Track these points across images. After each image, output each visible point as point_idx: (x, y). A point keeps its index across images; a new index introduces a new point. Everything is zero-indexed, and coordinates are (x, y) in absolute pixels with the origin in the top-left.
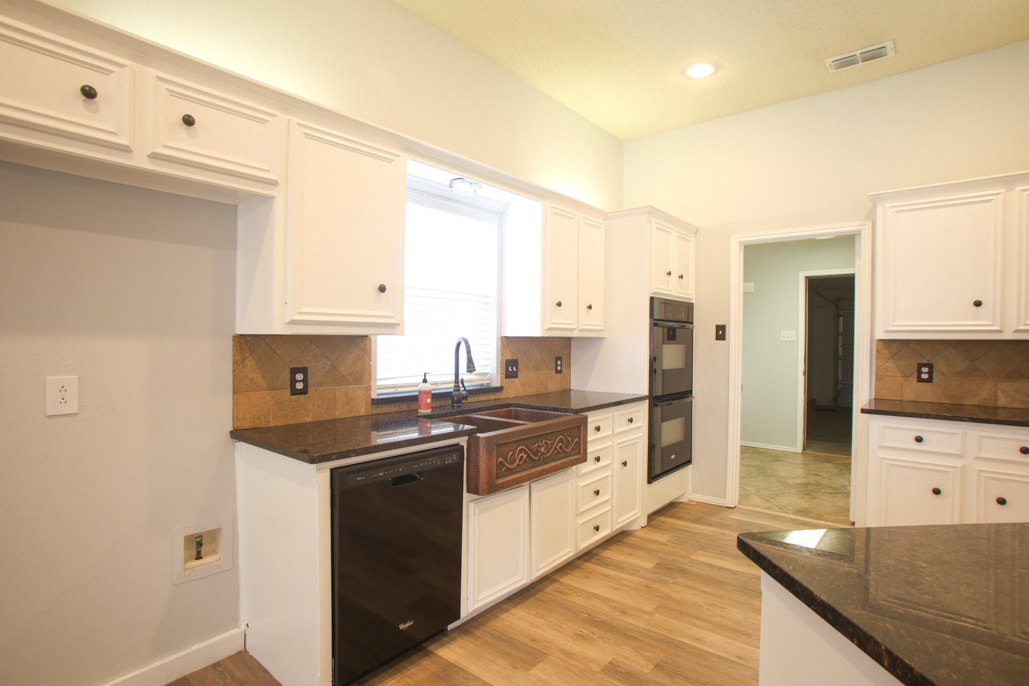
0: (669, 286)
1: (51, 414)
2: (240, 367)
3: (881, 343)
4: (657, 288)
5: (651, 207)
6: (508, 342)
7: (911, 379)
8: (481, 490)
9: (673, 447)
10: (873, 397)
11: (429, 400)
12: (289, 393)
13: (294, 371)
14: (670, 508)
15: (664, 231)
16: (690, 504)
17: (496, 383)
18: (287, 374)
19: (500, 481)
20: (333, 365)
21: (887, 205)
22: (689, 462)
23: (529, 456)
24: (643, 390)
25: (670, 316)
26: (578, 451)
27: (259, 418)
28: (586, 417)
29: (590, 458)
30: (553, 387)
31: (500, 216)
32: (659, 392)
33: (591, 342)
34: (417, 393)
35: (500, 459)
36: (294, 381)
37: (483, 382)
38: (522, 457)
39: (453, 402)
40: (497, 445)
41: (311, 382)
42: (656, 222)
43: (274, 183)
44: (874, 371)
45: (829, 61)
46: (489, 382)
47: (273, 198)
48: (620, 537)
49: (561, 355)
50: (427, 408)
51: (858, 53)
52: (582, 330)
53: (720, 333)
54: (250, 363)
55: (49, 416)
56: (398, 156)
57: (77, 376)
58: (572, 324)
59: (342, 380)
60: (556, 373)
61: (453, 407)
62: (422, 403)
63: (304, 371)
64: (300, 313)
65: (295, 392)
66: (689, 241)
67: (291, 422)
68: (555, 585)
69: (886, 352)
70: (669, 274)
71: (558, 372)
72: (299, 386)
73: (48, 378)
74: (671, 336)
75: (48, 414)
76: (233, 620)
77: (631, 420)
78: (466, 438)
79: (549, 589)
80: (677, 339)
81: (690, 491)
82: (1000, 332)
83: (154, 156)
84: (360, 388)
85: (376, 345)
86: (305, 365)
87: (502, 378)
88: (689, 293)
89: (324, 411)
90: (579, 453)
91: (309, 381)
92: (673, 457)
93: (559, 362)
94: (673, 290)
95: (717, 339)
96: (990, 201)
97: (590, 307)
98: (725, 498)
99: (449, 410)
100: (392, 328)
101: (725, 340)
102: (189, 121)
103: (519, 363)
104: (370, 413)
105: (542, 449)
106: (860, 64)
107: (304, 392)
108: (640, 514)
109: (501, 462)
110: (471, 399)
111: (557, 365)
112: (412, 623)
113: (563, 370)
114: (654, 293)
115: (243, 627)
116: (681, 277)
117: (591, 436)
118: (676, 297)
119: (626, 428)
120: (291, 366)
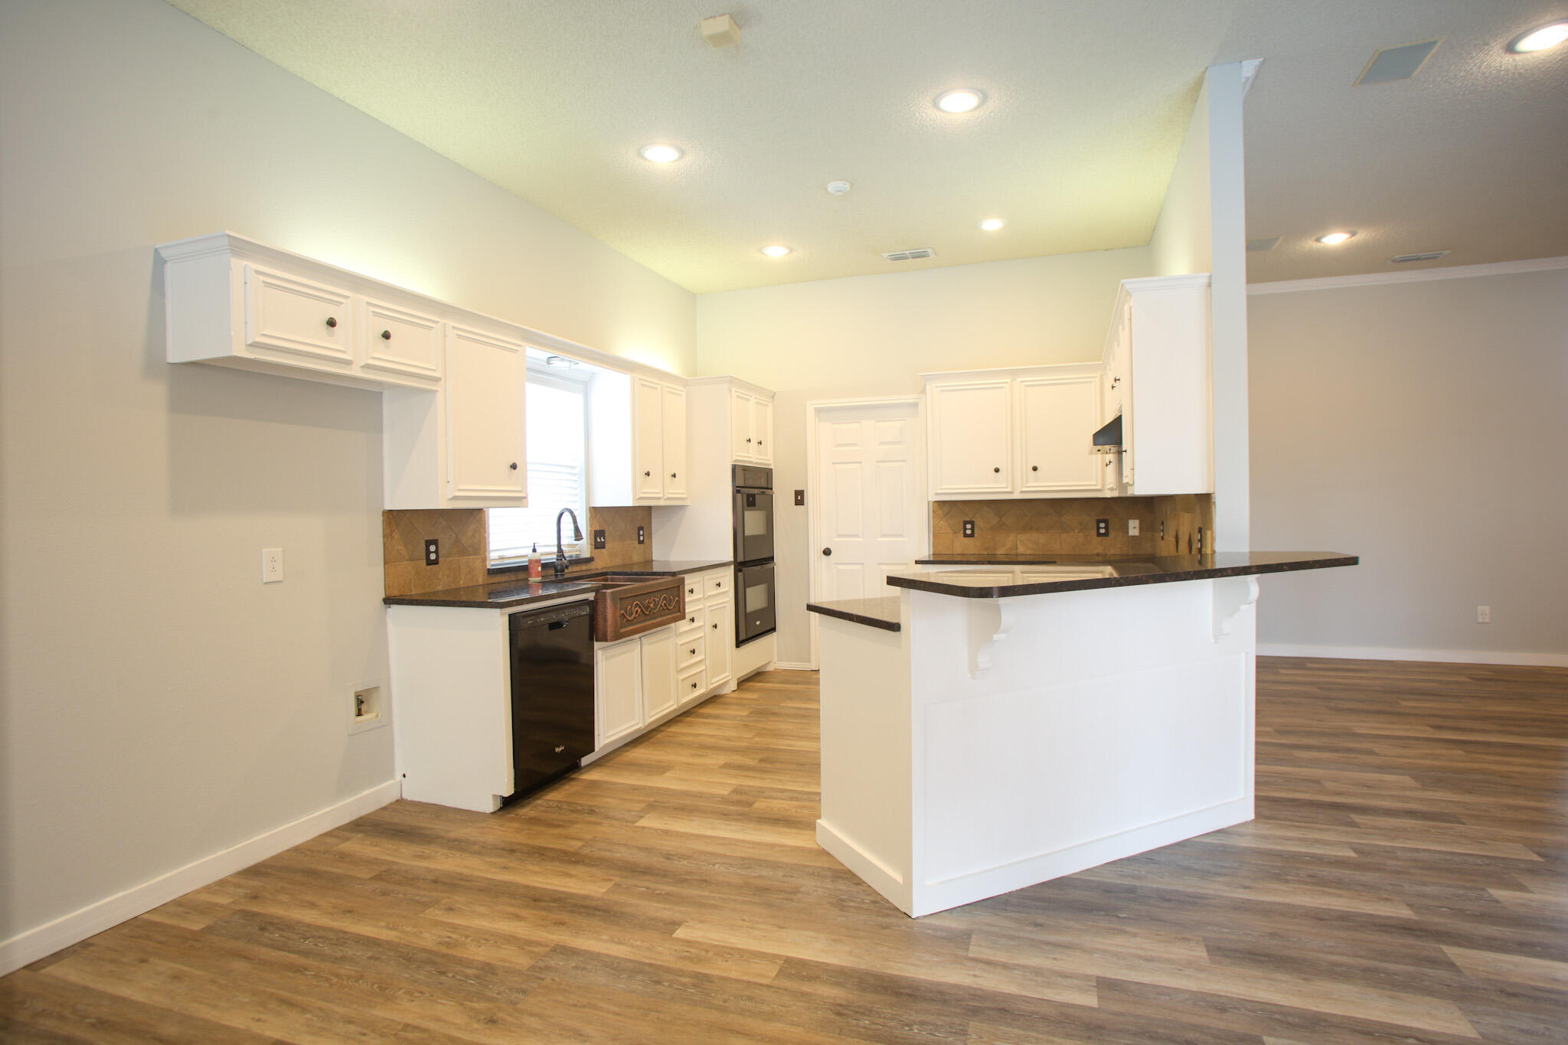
0: (748, 453)
1: (268, 581)
2: (390, 539)
3: (936, 504)
4: (738, 456)
5: (731, 377)
6: (596, 512)
7: (958, 535)
8: (609, 638)
9: (758, 614)
10: (932, 552)
11: (540, 569)
12: (425, 564)
13: (428, 543)
14: (757, 676)
15: (742, 398)
16: (776, 672)
17: (586, 554)
18: (423, 546)
19: (623, 630)
20: (456, 537)
21: (934, 385)
22: (773, 629)
23: (642, 610)
24: (729, 556)
25: (750, 483)
26: (677, 609)
27: (404, 587)
28: (683, 579)
29: (688, 617)
30: (636, 558)
31: (585, 386)
32: (740, 559)
33: (672, 511)
34: (527, 564)
35: (622, 612)
36: (428, 553)
37: (572, 553)
38: (637, 611)
39: (556, 571)
40: (621, 599)
41: (441, 553)
42: (736, 391)
43: (437, 380)
44: (931, 530)
45: (885, 255)
46: (578, 553)
47: (435, 392)
48: (713, 699)
49: (643, 525)
50: (537, 576)
51: (907, 252)
52: (668, 499)
53: (799, 498)
54: (396, 536)
55: (266, 583)
56: (521, 346)
57: (281, 549)
58: (658, 493)
59: (464, 552)
60: (639, 543)
61: (556, 575)
62: (533, 572)
63: (435, 542)
64: (459, 490)
65: (430, 563)
66: (767, 406)
67: (428, 590)
68: (664, 733)
69: (940, 512)
70: (749, 441)
71: (641, 542)
72: (433, 557)
73: (264, 550)
74: (751, 502)
75: (265, 581)
76: (389, 773)
77: (719, 585)
78: (594, 594)
79: (660, 736)
80: (757, 505)
81: (775, 658)
82: (1011, 493)
83: (367, 367)
84: (478, 559)
85: (489, 518)
86: (435, 537)
87: (591, 548)
88: (769, 458)
89: (452, 579)
90: (679, 611)
91: (439, 552)
92: (758, 623)
93: (641, 533)
94: (753, 457)
95: (796, 504)
96: (1002, 387)
97: (674, 476)
98: (810, 662)
99: (553, 578)
100: (518, 501)
101: (803, 505)
102: (386, 336)
103: (606, 534)
104: (486, 582)
105: (652, 605)
106: (910, 259)
107: (436, 562)
108: (730, 677)
109: (623, 614)
110: (570, 569)
111: (639, 536)
112: (563, 748)
113: (645, 541)
114: (736, 461)
115: (399, 777)
116: (760, 443)
117: (688, 598)
118: (756, 463)
119: (715, 592)
120: (426, 538)
